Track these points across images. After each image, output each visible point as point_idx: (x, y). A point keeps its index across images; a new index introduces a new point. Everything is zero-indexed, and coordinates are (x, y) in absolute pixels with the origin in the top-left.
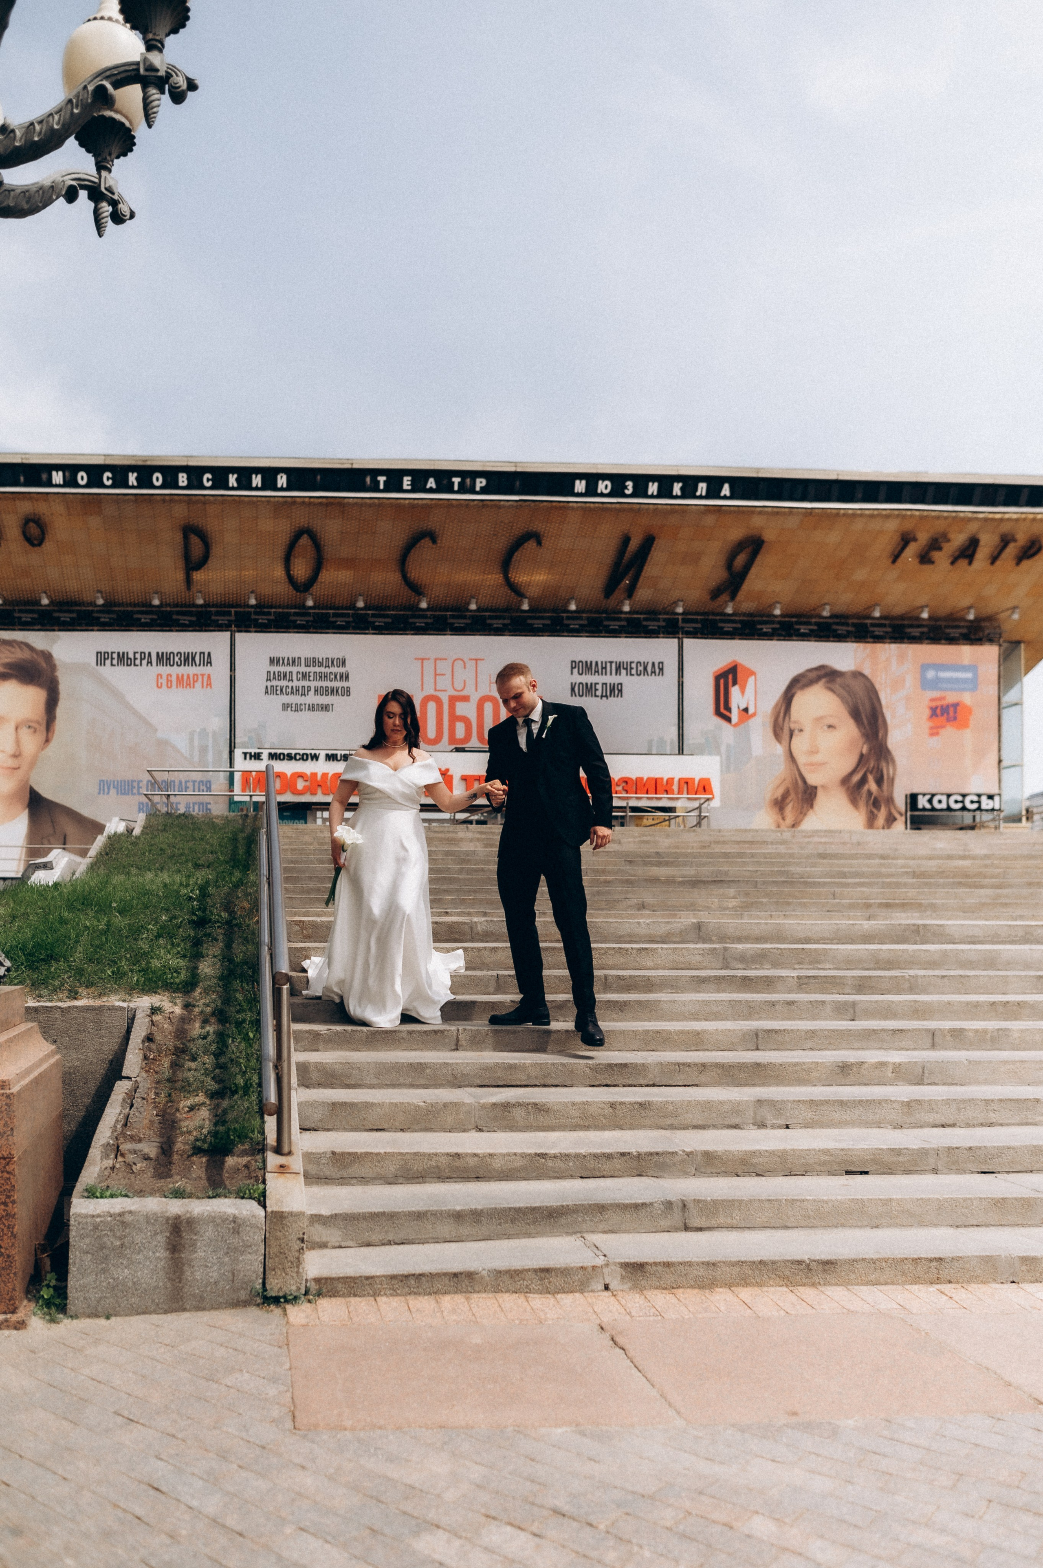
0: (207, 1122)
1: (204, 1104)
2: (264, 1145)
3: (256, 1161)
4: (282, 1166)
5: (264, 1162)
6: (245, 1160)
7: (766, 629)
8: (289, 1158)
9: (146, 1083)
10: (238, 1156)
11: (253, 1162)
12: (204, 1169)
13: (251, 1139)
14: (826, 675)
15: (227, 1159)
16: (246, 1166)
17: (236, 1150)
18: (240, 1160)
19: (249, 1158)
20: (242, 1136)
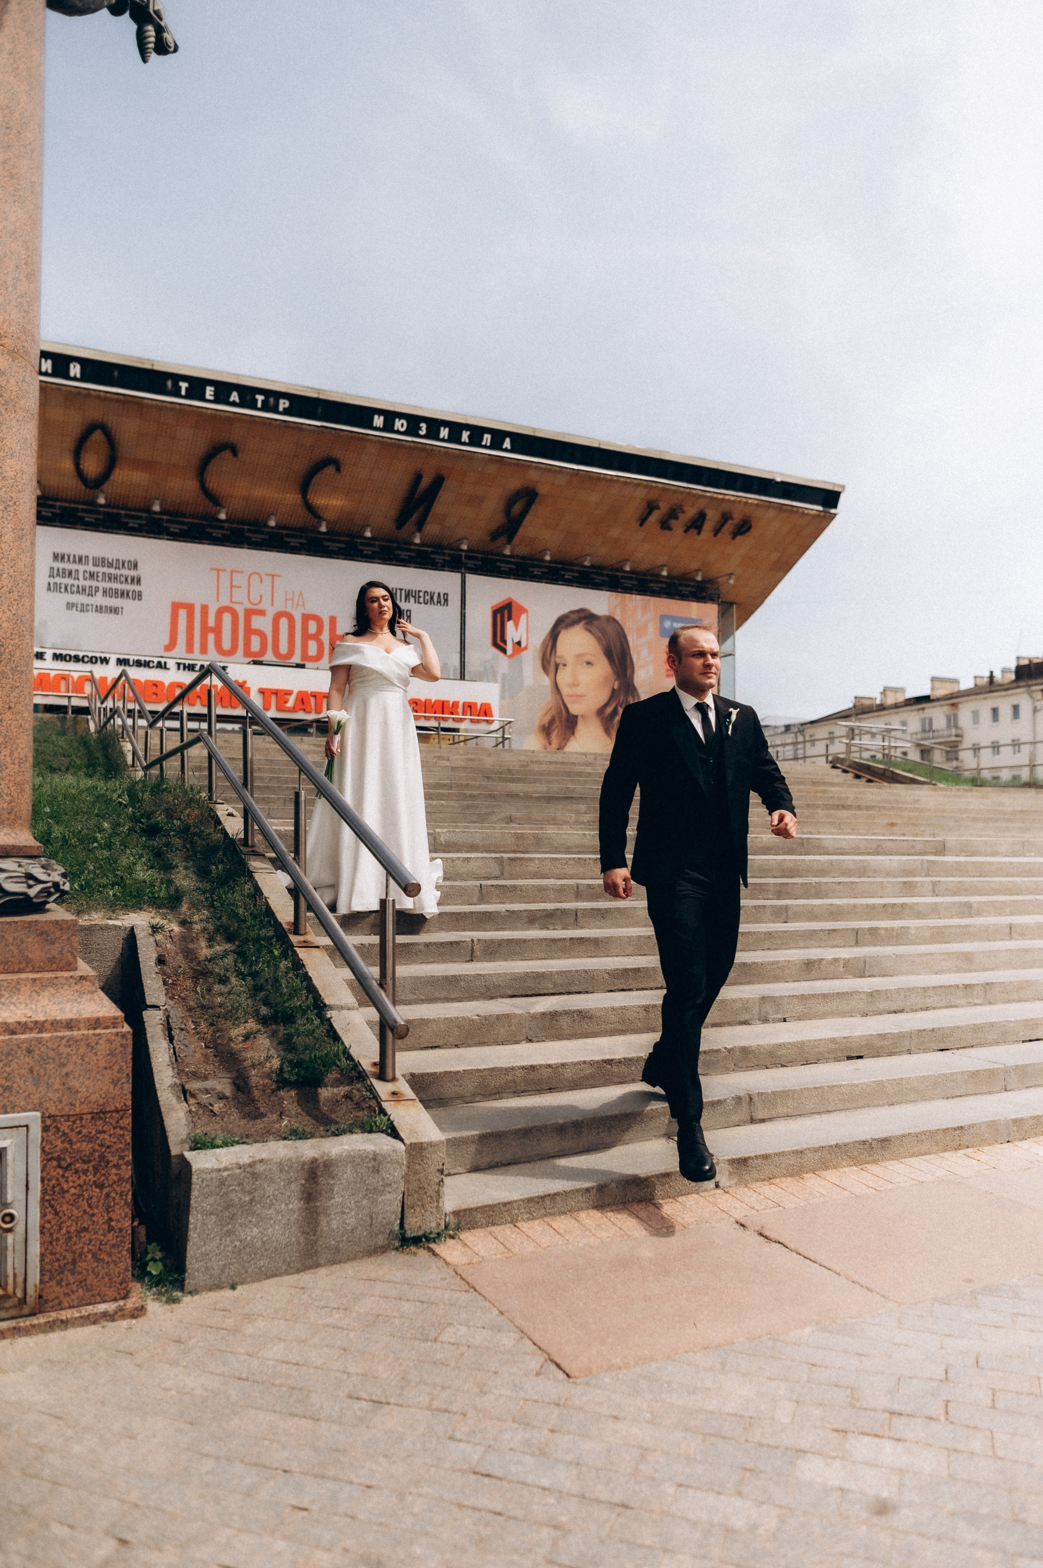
0: (272, 1052)
1: (259, 1031)
2: (360, 1072)
3: (358, 1090)
4: (394, 1093)
5: (371, 1089)
6: (343, 1090)
7: (537, 572)
8: (397, 1084)
9: (177, 1014)
10: (332, 1086)
11: (355, 1091)
12: (295, 1104)
13: (338, 1066)
14: (585, 618)
15: (320, 1090)
16: (347, 1097)
17: (326, 1080)
18: (335, 1090)
19: (347, 1088)
20: (328, 1063)
